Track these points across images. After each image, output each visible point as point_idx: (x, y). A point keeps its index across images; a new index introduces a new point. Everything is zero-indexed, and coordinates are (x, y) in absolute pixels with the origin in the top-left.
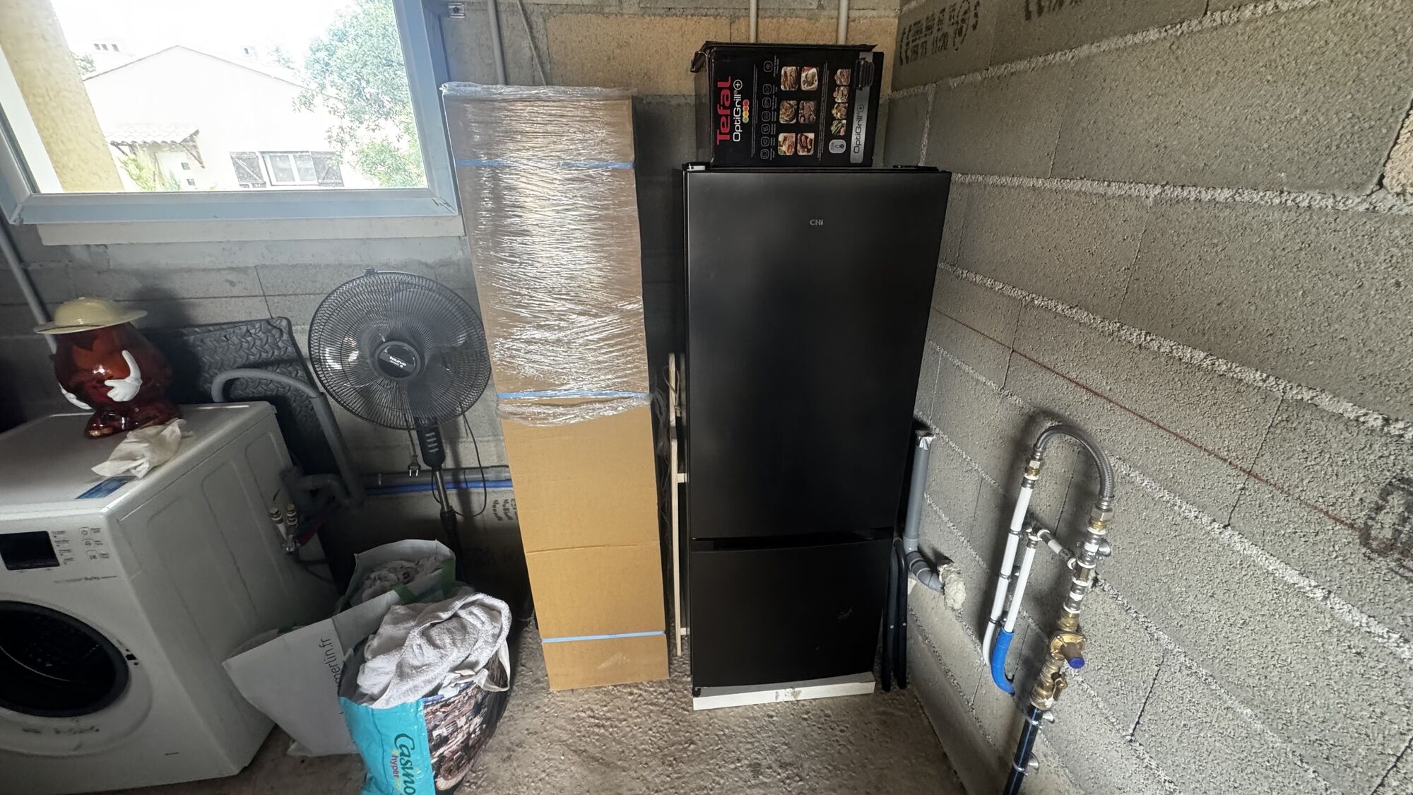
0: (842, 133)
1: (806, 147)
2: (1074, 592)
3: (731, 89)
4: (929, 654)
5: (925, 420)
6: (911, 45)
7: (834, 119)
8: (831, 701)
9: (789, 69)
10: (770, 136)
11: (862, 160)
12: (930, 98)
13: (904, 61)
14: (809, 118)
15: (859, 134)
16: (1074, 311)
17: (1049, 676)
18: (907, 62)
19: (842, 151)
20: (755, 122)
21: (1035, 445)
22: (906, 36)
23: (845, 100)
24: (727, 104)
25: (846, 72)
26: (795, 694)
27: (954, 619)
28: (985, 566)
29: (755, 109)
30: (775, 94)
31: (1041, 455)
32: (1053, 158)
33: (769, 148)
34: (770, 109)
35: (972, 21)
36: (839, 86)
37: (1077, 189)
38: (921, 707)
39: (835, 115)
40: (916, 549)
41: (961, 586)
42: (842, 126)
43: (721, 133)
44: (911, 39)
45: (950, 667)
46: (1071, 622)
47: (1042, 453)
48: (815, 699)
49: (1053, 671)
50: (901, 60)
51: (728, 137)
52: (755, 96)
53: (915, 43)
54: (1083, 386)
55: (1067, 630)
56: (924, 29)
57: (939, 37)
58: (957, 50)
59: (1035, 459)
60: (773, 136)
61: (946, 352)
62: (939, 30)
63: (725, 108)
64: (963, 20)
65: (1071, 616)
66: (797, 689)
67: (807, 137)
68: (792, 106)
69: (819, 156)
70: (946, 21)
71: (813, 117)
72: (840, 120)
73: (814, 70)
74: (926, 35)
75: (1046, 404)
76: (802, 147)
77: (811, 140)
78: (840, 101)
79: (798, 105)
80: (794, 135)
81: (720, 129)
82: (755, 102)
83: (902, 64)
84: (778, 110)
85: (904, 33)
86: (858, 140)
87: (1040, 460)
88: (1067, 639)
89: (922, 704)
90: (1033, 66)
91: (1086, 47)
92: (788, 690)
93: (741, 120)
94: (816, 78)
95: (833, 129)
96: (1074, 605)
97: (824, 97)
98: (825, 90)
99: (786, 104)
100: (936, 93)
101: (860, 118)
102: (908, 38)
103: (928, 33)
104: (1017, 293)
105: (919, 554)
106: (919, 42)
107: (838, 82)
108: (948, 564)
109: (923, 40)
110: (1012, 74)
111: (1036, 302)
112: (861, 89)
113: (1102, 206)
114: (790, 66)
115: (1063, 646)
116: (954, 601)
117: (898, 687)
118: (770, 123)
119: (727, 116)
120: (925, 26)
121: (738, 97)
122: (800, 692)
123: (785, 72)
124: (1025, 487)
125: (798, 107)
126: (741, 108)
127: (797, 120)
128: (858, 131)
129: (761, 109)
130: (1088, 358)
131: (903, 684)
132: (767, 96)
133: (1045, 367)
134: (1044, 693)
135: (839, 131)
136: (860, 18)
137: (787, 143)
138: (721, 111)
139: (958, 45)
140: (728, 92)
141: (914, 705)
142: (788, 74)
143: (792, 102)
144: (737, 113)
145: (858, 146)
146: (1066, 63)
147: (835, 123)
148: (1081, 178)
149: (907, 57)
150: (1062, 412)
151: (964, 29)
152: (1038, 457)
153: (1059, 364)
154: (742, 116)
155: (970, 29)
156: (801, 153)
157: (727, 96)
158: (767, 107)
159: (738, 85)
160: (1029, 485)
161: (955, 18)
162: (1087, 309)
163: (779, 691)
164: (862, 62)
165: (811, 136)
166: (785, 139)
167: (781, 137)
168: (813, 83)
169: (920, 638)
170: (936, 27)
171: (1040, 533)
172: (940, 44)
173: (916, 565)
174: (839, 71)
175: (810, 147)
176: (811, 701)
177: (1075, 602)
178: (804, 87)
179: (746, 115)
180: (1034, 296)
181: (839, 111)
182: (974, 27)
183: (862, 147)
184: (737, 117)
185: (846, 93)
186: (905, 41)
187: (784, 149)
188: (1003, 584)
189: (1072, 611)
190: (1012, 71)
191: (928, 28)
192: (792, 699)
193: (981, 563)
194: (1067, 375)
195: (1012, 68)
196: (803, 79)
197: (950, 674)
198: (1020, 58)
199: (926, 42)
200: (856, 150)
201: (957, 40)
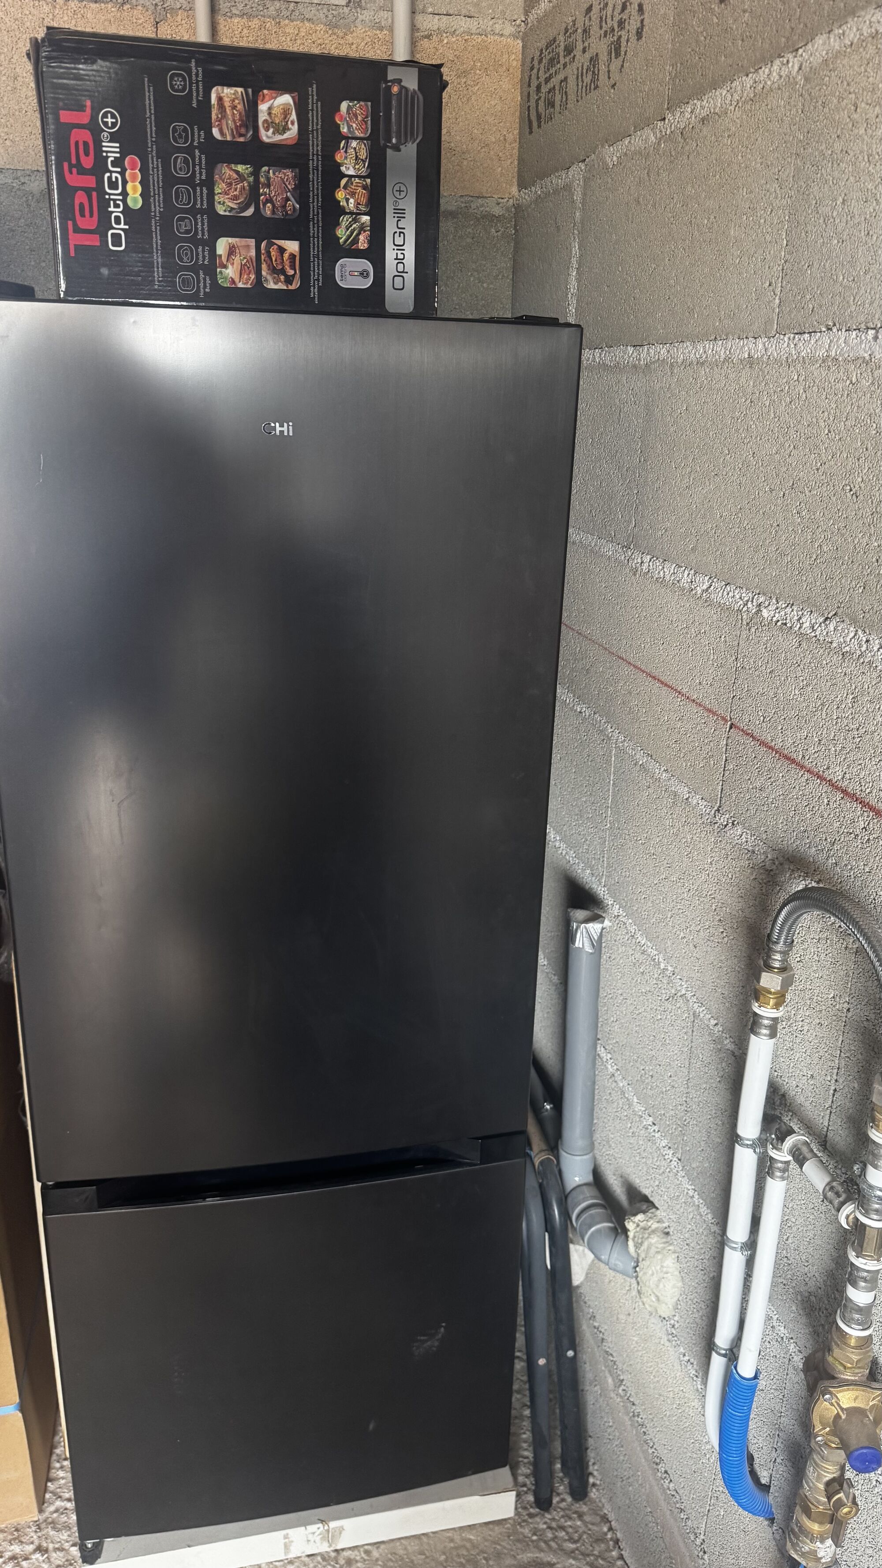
0: (363, 243)
1: (283, 271)
2: (854, 1285)
3: (96, 132)
4: (626, 1418)
5: (594, 886)
6: (544, 89)
7: (343, 212)
8: (413, 1547)
9: (228, 92)
10: (195, 241)
11: (412, 308)
12: (578, 196)
13: (535, 124)
14: (284, 206)
15: (400, 247)
16: (831, 627)
17: (821, 1486)
18: (539, 126)
19: (367, 283)
20: (157, 208)
21: (769, 936)
22: (535, 71)
23: (363, 171)
24: (88, 162)
25: (361, 108)
26: (328, 1537)
27: (665, 1338)
28: (710, 1216)
29: (156, 177)
30: (201, 147)
31: (784, 961)
32: (778, 291)
33: (195, 269)
34: (190, 181)
35: (633, 25)
36: (347, 139)
37: (822, 353)
38: (617, 1542)
39: (343, 203)
40: (590, 1178)
41: (670, 1262)
42: (362, 229)
43: (77, 230)
44: (542, 80)
45: (663, 1452)
46: (855, 1358)
47: (785, 953)
48: (377, 1544)
49: (830, 1476)
50: (530, 122)
51: (94, 241)
52: (152, 150)
53: (550, 85)
54: (854, 797)
55: (848, 1376)
56: (562, 54)
57: (586, 64)
58: (613, 86)
59: (769, 968)
60: (204, 243)
61: (621, 738)
62: (584, 51)
63: (82, 171)
64: (621, 23)
65: (853, 1343)
66: (333, 1524)
67: (282, 250)
68: (241, 177)
69: (314, 292)
70: (595, 31)
71: (293, 204)
72: (355, 215)
73: (286, 99)
74: (565, 65)
75: (792, 842)
76: (273, 270)
77: (292, 256)
78: (351, 172)
79: (256, 174)
80: (252, 242)
81: (74, 220)
82: (154, 163)
83: (531, 132)
84: (209, 183)
85: (532, 69)
86: (400, 261)
87: (783, 970)
88: (847, 1398)
89: (619, 1535)
90: (736, 97)
91: (819, 41)
92: (312, 1528)
93: (124, 201)
94: (294, 116)
95: (341, 233)
96: (857, 1316)
97: (316, 162)
98: (315, 145)
99: (226, 171)
100: (586, 180)
101: (400, 214)
102: (538, 78)
103: (567, 59)
104: (734, 597)
105: (594, 1191)
106: (555, 81)
107: (344, 130)
108: (644, 1212)
109: (561, 76)
110: (703, 120)
111: (765, 613)
112: (397, 148)
113: (865, 383)
114: (230, 85)
115: (838, 1416)
116: (658, 1299)
117: (569, 1499)
118: (194, 212)
119: (88, 191)
120: (562, 45)
121: (111, 150)
122: (341, 1529)
123: (220, 99)
124: (756, 1034)
125: (257, 180)
126: (122, 173)
127: (257, 209)
128: (399, 241)
129: (169, 181)
130: (862, 731)
131: (580, 1491)
132: (179, 150)
133: (787, 758)
134: (815, 1527)
135: (356, 241)
136: (439, 31)
137: (237, 260)
138: (74, 180)
139: (615, 76)
140: (86, 136)
141: (600, 1539)
142: (227, 104)
143: (240, 168)
144: (113, 185)
145: (401, 274)
146: (790, 82)
147: (345, 220)
148: (829, 329)
149: (539, 117)
150: (821, 857)
151: (623, 44)
152: (777, 964)
153: (811, 750)
154: (125, 194)
155: (633, 38)
156: (271, 285)
157: (86, 144)
158: (182, 174)
159: (109, 120)
160: (765, 1031)
161: (609, 20)
162: (854, 621)
163: (291, 1532)
164: (395, 89)
165: (292, 246)
166: (232, 251)
167: (222, 245)
168: (285, 129)
169: (610, 1380)
170: (580, 46)
171: (790, 1141)
172: (588, 79)
173: (584, 1217)
174: (344, 106)
175: (292, 272)
176: (367, 1549)
177: (860, 1310)
178: (267, 136)
179: (134, 192)
180: (762, 599)
181: (353, 194)
182: (639, 34)
183: (410, 277)
184: (115, 194)
185: (363, 154)
186: (534, 83)
187: (230, 272)
188: (734, 1261)
189: (854, 1332)
190: (704, 113)
191: (569, 50)
192: (324, 1548)
193: (704, 1210)
194: (826, 775)
195: (702, 107)
196: (262, 117)
197: (662, 1468)
198: (715, 85)
199: (566, 79)
200: (399, 285)
201: (613, 67)
